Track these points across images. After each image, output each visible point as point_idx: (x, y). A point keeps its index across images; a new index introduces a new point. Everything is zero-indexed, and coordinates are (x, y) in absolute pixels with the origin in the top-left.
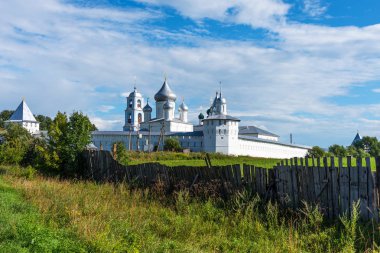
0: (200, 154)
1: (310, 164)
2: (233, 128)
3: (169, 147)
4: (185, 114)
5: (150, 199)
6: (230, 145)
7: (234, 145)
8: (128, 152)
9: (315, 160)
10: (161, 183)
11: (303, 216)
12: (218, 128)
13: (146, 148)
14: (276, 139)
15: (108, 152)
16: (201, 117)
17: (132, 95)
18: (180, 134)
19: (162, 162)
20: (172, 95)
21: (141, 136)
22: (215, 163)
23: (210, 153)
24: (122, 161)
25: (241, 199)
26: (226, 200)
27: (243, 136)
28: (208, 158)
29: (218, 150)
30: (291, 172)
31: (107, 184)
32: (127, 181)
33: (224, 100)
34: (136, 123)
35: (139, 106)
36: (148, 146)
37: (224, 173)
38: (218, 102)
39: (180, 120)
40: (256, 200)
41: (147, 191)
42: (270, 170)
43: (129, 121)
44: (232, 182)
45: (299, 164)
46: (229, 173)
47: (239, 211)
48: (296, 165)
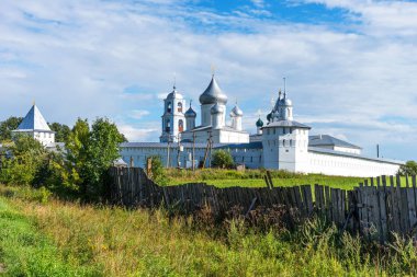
0: (257, 172)
1: (403, 184)
2: (301, 137)
3: (218, 162)
4: (239, 119)
5: (194, 229)
6: (297, 159)
7: (301, 161)
8: (166, 169)
9: (410, 179)
10: (208, 209)
11: (393, 251)
12: (281, 138)
13: (189, 164)
14: (358, 152)
15: (142, 170)
16: (259, 124)
17: (171, 96)
18: (232, 146)
19: (210, 182)
20: (221, 96)
21: (182, 149)
22: (278, 183)
23: (271, 170)
24: (158, 181)
25: (312, 230)
26: (292, 230)
27: (312, 148)
28: (268, 177)
29: (282, 166)
30: (378, 194)
31: (139, 211)
32: (166, 207)
33: (289, 102)
34: (176, 132)
35: (180, 110)
36: (192, 162)
37: (289, 196)
38: (281, 104)
39: (233, 128)
40: (331, 231)
41: (190, 219)
42: (350, 193)
43: (168, 130)
44: (301, 208)
45: (388, 184)
46: (297, 197)
47: (310, 245)
48: (384, 186)
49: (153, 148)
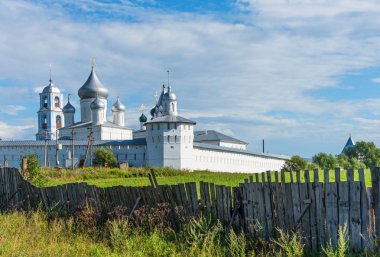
0: (141, 169)
1: (288, 180)
2: (186, 133)
3: (99, 161)
4: (122, 115)
5: (74, 232)
6: (182, 157)
7: (188, 158)
8: (44, 169)
9: (294, 174)
10: (89, 211)
11: (278, 247)
12: (165, 134)
13: (68, 163)
14: (244, 147)
15: (17, 170)
16: (143, 119)
17: (47, 90)
18: (115, 143)
19: (90, 182)
20: (102, 90)
21: (60, 147)
22: (162, 181)
23: (155, 168)
24: (35, 182)
25: (197, 229)
26: (177, 230)
27: (197, 144)
28: (152, 175)
29: (166, 164)
30: (263, 190)
31: (15, 214)
32: (44, 209)
33: (173, 96)
34: (54, 129)
35: (57, 105)
36: (71, 161)
37: (174, 195)
38: (165, 98)
39: (114, 124)
40: (217, 229)
41: (70, 222)
42: (235, 189)
43: (44, 126)
44: (186, 206)
45: (273, 180)
46: (182, 195)
47: (195, 244)
48: (269, 182)
49: (29, 147)
